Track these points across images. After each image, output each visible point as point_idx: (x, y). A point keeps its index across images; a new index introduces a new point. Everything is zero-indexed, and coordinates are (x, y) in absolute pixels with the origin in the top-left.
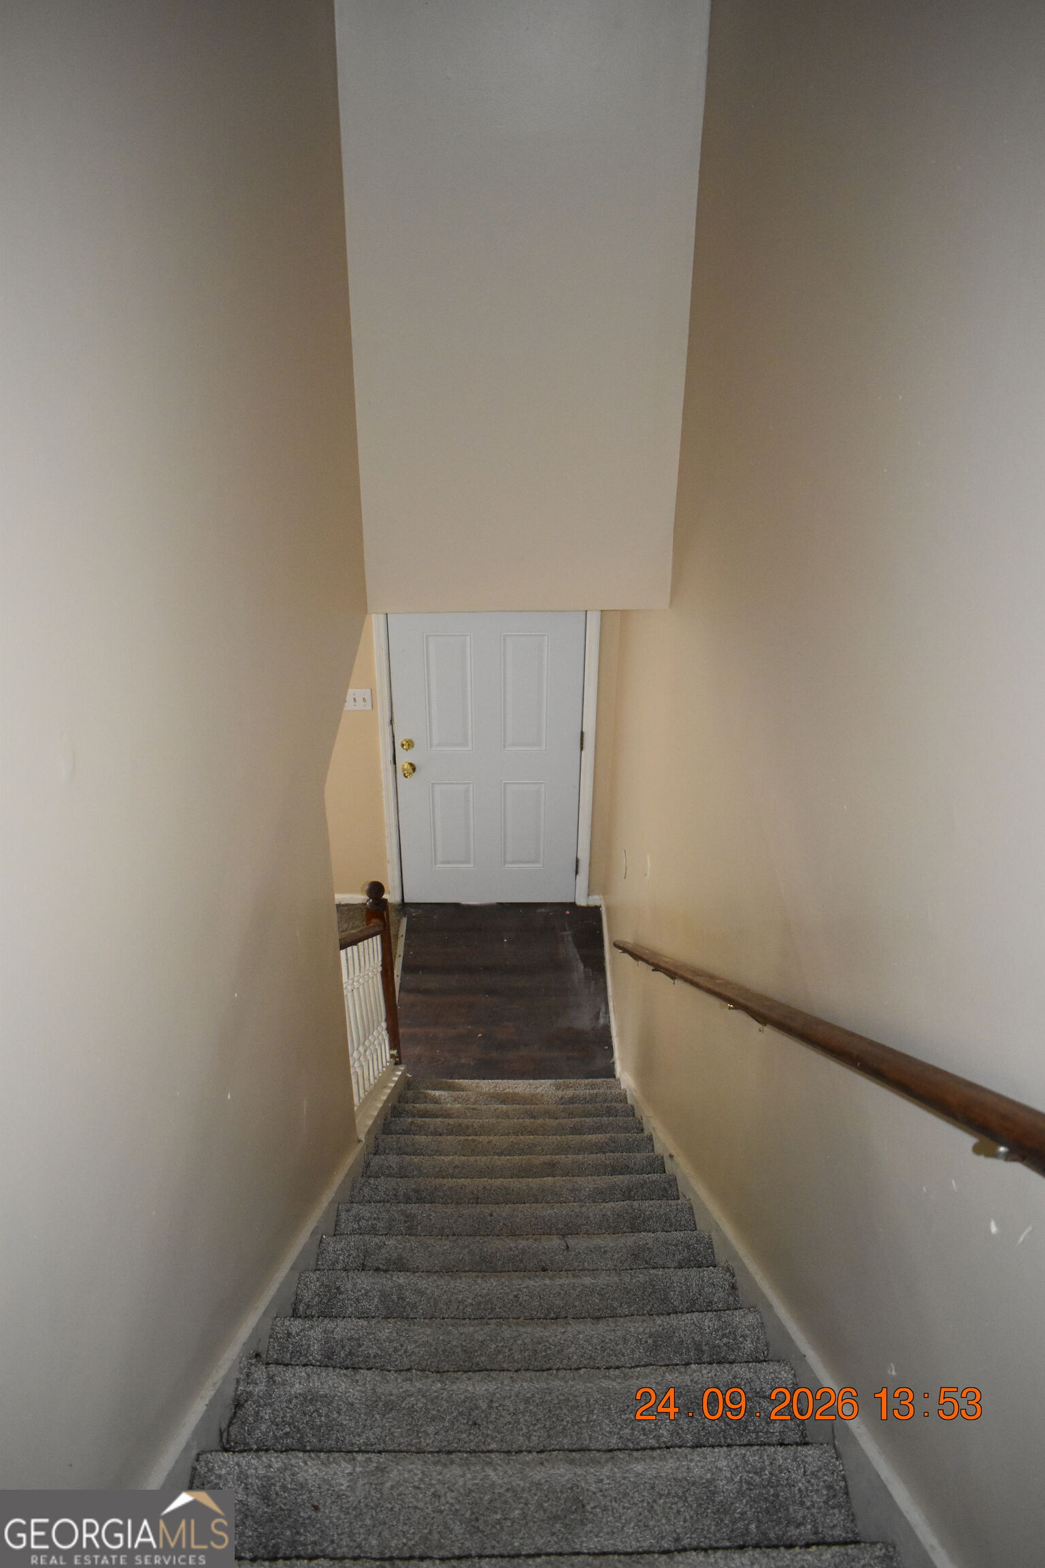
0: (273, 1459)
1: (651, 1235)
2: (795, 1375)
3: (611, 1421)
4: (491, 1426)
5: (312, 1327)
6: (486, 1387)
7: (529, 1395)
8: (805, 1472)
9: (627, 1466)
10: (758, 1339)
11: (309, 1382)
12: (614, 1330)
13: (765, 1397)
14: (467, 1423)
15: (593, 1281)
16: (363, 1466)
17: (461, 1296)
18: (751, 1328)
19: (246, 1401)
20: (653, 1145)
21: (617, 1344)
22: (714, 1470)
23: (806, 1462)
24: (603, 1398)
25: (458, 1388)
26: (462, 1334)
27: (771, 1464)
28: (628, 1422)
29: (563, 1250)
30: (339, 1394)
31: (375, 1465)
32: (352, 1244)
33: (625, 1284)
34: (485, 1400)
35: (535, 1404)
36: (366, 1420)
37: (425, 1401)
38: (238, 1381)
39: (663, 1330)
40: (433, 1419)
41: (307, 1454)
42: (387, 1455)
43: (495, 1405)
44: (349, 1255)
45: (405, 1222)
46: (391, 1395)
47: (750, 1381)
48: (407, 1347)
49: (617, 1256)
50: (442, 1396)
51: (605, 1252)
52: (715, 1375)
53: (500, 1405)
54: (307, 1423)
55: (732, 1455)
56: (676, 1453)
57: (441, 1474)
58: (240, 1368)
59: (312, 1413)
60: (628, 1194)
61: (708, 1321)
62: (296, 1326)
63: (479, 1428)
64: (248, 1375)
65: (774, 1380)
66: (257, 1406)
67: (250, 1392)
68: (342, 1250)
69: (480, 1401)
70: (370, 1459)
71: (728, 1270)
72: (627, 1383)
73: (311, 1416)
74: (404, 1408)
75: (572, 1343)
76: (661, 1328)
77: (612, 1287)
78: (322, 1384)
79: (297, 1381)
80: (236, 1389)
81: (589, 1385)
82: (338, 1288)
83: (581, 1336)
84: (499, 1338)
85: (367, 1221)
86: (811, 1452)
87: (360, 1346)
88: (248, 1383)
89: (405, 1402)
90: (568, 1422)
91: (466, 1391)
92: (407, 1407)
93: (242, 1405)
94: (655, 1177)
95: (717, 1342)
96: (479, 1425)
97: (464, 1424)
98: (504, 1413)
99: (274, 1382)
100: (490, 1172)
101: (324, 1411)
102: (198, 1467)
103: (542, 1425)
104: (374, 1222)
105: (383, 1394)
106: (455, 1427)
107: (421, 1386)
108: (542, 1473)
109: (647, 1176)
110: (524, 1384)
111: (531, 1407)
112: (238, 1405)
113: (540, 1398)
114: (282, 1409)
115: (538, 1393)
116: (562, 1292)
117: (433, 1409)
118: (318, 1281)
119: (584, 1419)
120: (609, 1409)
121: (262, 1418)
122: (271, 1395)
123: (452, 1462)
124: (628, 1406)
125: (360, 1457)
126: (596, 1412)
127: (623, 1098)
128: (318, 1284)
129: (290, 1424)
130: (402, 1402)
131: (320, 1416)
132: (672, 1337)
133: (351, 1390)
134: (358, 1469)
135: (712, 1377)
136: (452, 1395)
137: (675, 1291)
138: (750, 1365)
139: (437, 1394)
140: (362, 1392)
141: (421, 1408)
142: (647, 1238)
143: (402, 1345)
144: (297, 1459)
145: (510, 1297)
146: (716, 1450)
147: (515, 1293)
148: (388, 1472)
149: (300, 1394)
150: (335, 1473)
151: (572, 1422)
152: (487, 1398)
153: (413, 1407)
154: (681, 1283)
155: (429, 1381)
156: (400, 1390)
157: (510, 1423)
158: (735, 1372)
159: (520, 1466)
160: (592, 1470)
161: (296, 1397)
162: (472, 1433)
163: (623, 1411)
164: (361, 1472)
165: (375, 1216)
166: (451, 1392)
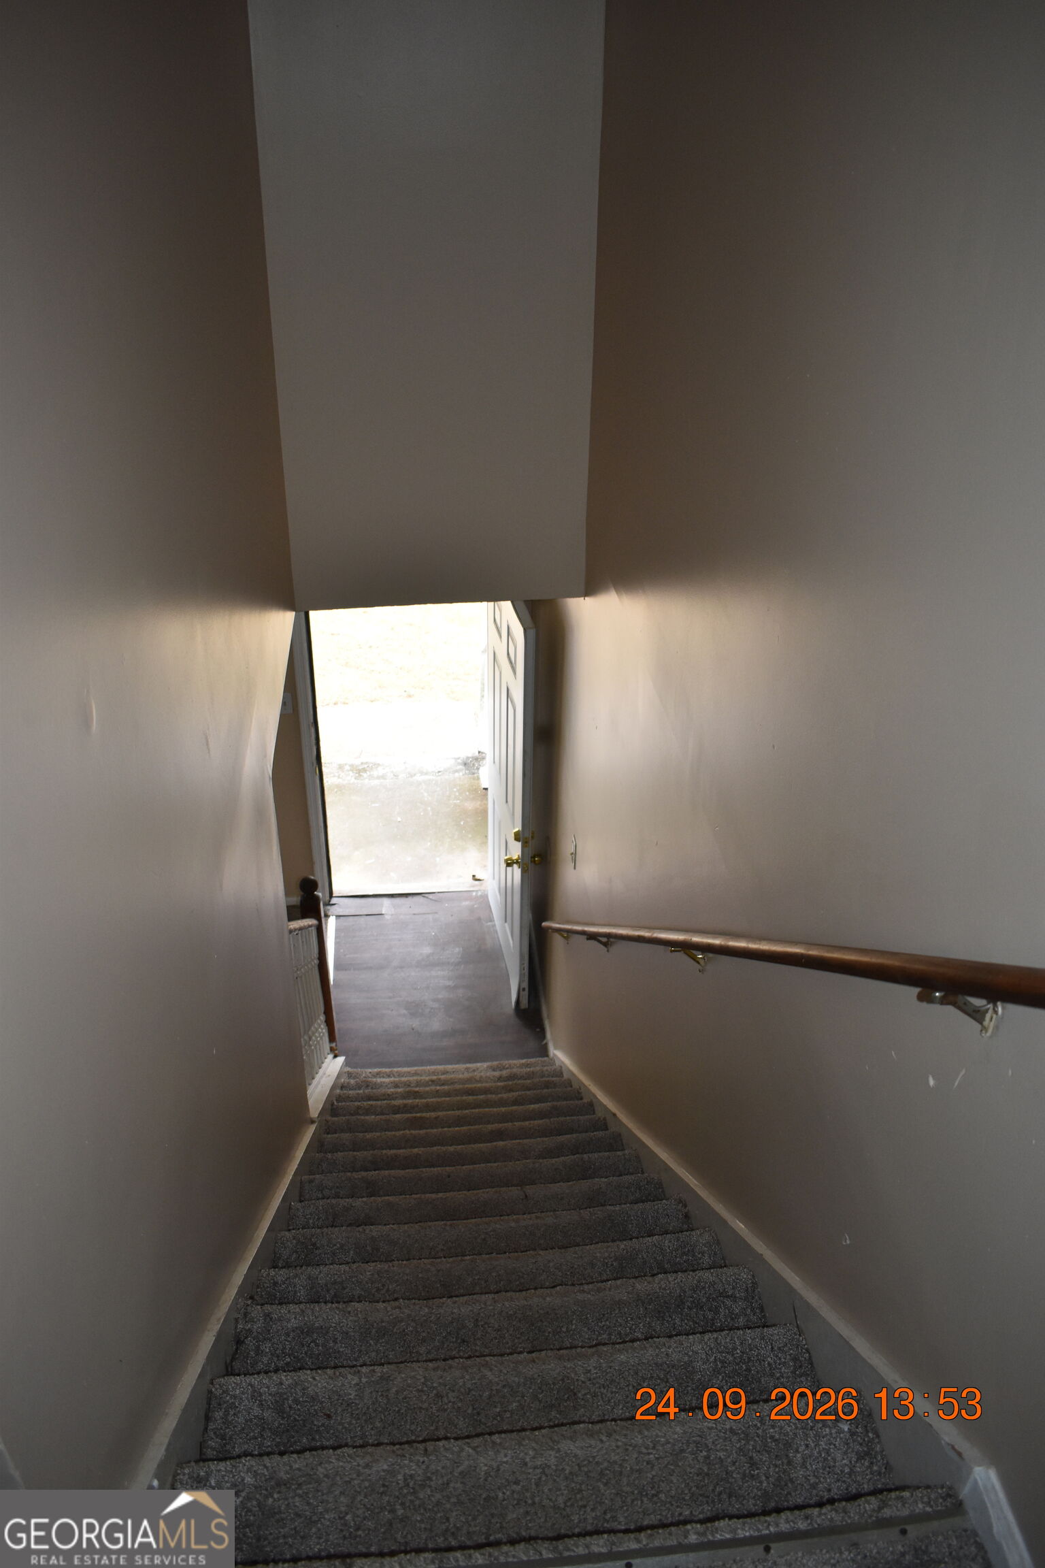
0: (283, 1377)
1: (603, 1180)
2: (753, 1276)
3: (589, 1329)
4: (479, 1343)
5: (296, 1276)
6: (470, 1308)
7: (511, 1312)
8: (772, 1348)
9: (611, 1356)
10: (715, 1254)
11: (304, 1317)
12: (581, 1257)
13: (728, 1297)
14: (456, 1342)
15: (555, 1221)
16: (368, 1377)
17: (432, 1243)
18: (708, 1245)
19: (246, 1338)
20: (594, 1110)
21: (585, 1269)
22: (691, 1353)
23: (772, 1340)
24: (580, 1309)
25: (445, 1311)
26: (439, 1271)
27: (742, 1343)
28: (605, 1328)
29: (522, 1199)
30: (334, 1325)
31: (379, 1374)
32: (321, 1208)
33: (585, 1221)
34: (471, 1320)
35: (517, 1319)
36: (361, 1346)
37: (414, 1325)
38: (237, 1320)
39: (627, 1253)
40: (424, 1340)
41: (314, 1371)
42: (389, 1366)
43: (480, 1323)
44: (319, 1219)
45: (367, 1189)
46: (382, 1322)
47: (713, 1284)
48: (388, 1286)
49: (573, 1201)
50: (431, 1319)
51: (562, 1199)
52: (681, 1281)
53: (486, 1323)
54: (306, 1353)
55: (706, 1340)
56: (655, 1342)
57: (441, 1377)
58: (238, 1308)
59: (310, 1344)
60: (575, 1150)
61: (668, 1242)
62: (281, 1275)
63: (467, 1345)
64: (245, 1315)
65: (734, 1281)
66: (257, 1342)
67: (249, 1329)
68: (311, 1214)
69: (466, 1322)
70: (374, 1371)
71: (680, 1201)
72: (601, 1294)
73: (309, 1346)
74: (396, 1333)
75: (543, 1271)
76: (625, 1251)
77: (574, 1224)
78: (316, 1317)
79: (292, 1317)
80: (236, 1328)
81: (566, 1299)
82: (314, 1244)
83: (551, 1264)
84: (475, 1272)
85: (331, 1189)
86: (776, 1332)
87: (344, 1289)
88: (246, 1322)
89: (397, 1327)
90: (549, 1333)
91: (452, 1313)
92: (398, 1331)
93: (243, 1342)
94: (600, 1134)
95: (678, 1259)
96: (467, 1342)
97: (453, 1342)
98: (489, 1330)
99: (271, 1319)
100: (440, 1141)
101: (320, 1341)
102: (213, 1390)
103: (526, 1338)
104: (338, 1190)
105: (375, 1322)
106: (445, 1346)
107: (410, 1313)
108: (534, 1369)
109: (592, 1134)
110: (506, 1303)
111: (514, 1323)
112: (239, 1342)
113: (522, 1313)
114: (280, 1342)
115: (519, 1310)
116: (527, 1233)
117: (424, 1332)
118: (294, 1239)
119: (564, 1329)
120: (587, 1318)
121: (262, 1352)
122: (269, 1331)
123: (451, 1367)
124: (604, 1315)
125: (364, 1370)
126: (574, 1322)
127: (559, 1073)
128: (294, 1241)
129: (289, 1356)
130: (394, 1327)
131: (317, 1345)
132: (636, 1258)
133: (344, 1321)
134: (364, 1380)
135: (678, 1283)
136: (439, 1318)
137: (633, 1224)
138: (712, 1271)
139: (425, 1318)
140: (355, 1321)
141: (412, 1332)
142: (601, 1182)
143: (383, 1285)
144: (305, 1375)
145: (479, 1240)
146: (691, 1337)
147: (483, 1237)
148: (392, 1381)
149: (296, 1328)
150: (343, 1385)
151: (553, 1332)
152: (473, 1318)
153: (404, 1331)
154: (637, 1217)
155: (417, 1307)
156: (391, 1317)
157: (496, 1338)
158: (699, 1277)
159: (514, 1365)
160: (580, 1363)
161: (293, 1331)
162: (462, 1350)
163: (600, 1320)
164: (366, 1382)
165: (338, 1185)
166: (438, 1316)
